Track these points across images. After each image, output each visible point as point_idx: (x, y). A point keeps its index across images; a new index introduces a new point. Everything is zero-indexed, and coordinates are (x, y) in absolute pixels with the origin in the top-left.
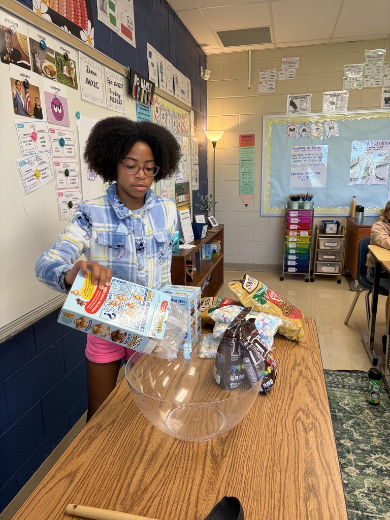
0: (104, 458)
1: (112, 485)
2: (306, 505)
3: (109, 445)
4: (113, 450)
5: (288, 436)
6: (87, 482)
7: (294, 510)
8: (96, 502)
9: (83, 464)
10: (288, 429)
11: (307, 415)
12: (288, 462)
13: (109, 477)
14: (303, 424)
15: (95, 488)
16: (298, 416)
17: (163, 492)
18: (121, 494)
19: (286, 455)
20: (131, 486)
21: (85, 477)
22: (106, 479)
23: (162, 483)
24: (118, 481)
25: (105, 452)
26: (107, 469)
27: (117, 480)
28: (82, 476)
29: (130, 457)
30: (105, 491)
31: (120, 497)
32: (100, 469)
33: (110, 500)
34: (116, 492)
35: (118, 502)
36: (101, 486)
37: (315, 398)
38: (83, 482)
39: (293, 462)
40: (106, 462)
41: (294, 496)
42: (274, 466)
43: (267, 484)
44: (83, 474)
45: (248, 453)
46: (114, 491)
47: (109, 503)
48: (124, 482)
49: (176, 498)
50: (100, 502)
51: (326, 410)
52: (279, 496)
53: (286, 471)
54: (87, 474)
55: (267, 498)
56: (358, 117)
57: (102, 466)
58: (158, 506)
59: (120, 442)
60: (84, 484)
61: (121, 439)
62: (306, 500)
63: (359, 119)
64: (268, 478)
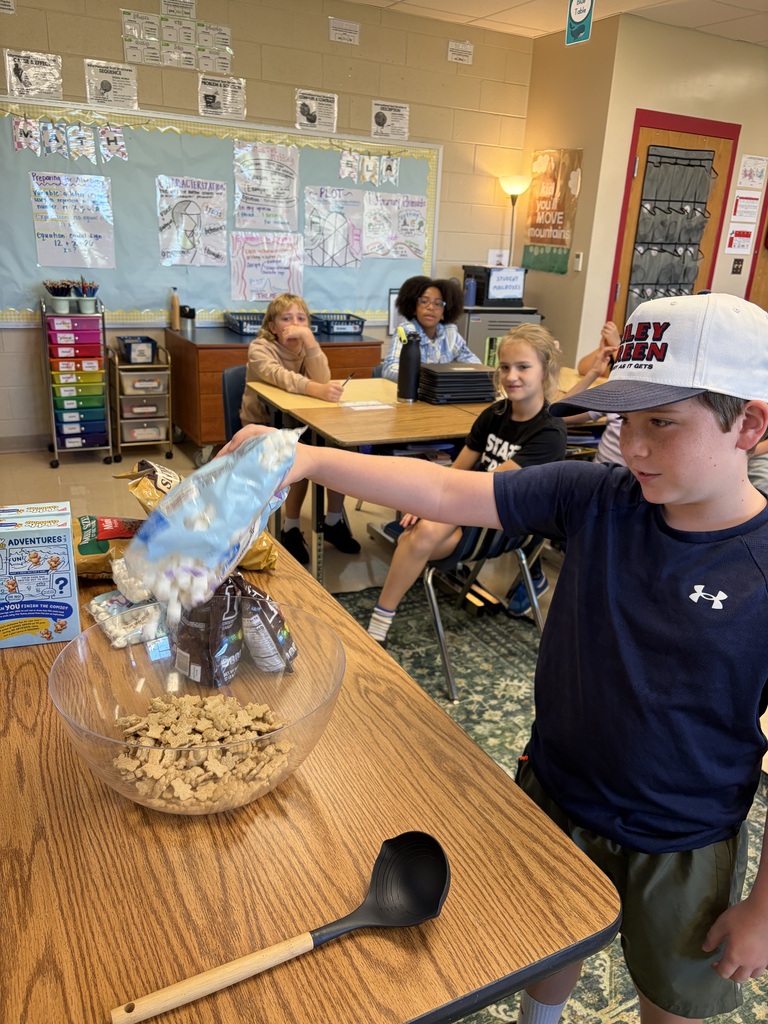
0: (88, 903)
1: (154, 935)
2: (469, 802)
3: (75, 874)
4: (93, 881)
5: (373, 722)
6: (95, 959)
7: (461, 815)
8: (152, 979)
9: (50, 937)
10: (364, 711)
11: (373, 681)
12: (402, 758)
13: (133, 927)
14: (378, 695)
15: (124, 960)
16: (362, 687)
17: (260, 893)
18: (188, 941)
19: (391, 748)
20: (194, 917)
21: (82, 955)
22: (130, 934)
23: (245, 883)
24: (161, 923)
25: (79, 893)
26: (113, 916)
27: (155, 924)
28: (73, 956)
29: (142, 874)
30: (150, 954)
31: (190, 946)
32: (101, 925)
33: (176, 959)
34: (175, 942)
35: (194, 955)
36: (132, 949)
37: (363, 652)
38: (88, 964)
39: (407, 754)
40: (99, 907)
41: (446, 797)
42: (388, 771)
43: (401, 799)
44: (72, 952)
45: (339, 771)
46: (168, 942)
47: (179, 966)
48: (172, 919)
49: (288, 890)
50: (157, 975)
51: (390, 663)
52: (428, 807)
53: (410, 770)
54: (80, 948)
55: (417, 819)
56: (161, 127)
57: (99, 919)
58: (273, 919)
59: (94, 861)
60: (92, 965)
61: (92, 854)
62: (464, 795)
63: (163, 130)
64: (395, 792)
